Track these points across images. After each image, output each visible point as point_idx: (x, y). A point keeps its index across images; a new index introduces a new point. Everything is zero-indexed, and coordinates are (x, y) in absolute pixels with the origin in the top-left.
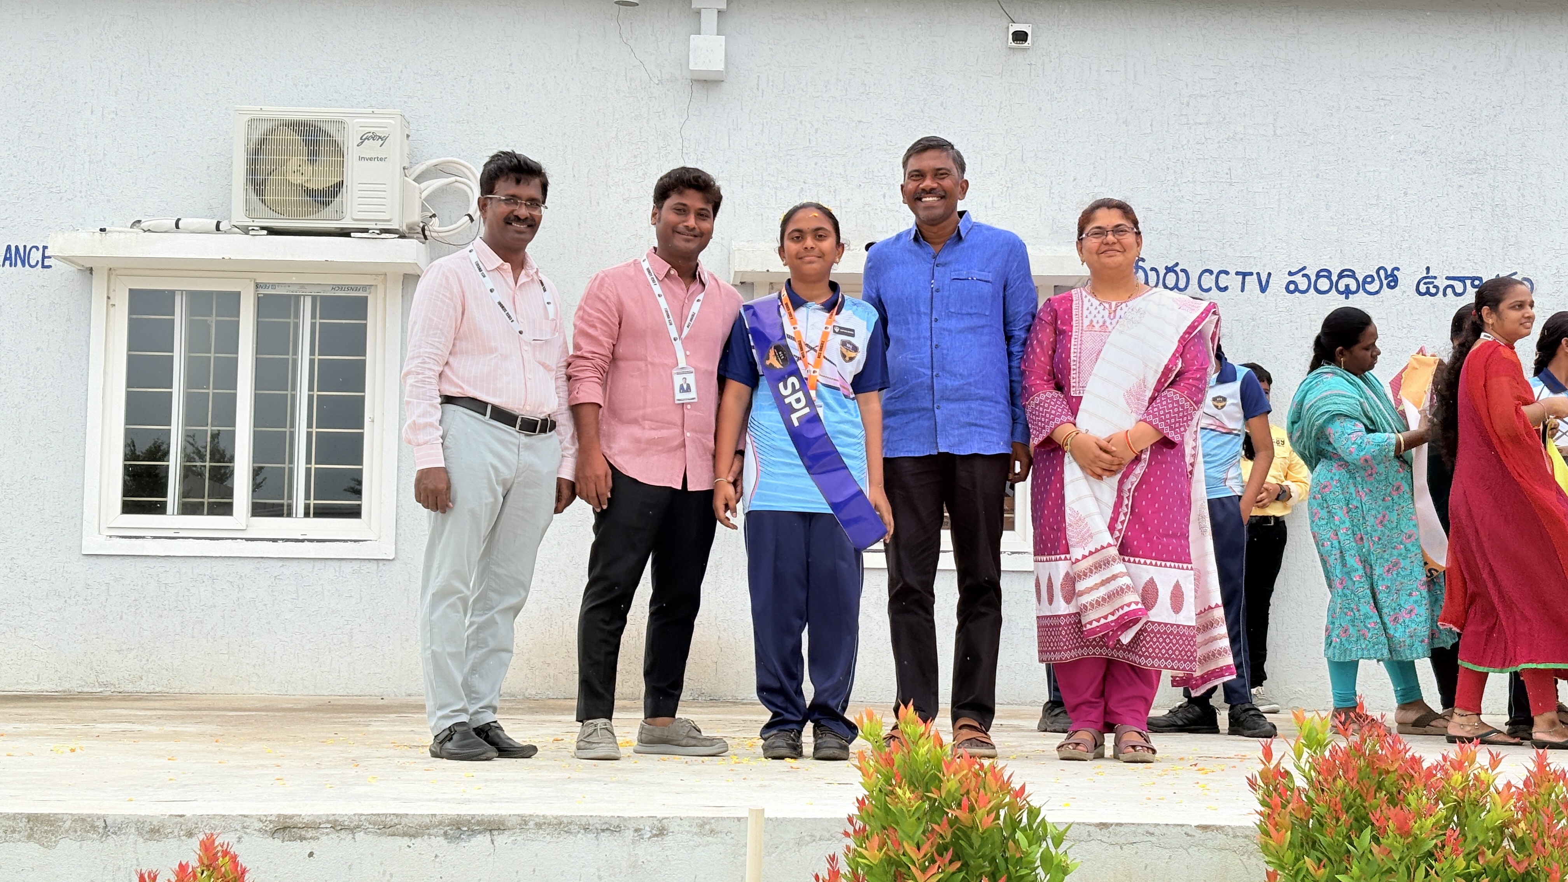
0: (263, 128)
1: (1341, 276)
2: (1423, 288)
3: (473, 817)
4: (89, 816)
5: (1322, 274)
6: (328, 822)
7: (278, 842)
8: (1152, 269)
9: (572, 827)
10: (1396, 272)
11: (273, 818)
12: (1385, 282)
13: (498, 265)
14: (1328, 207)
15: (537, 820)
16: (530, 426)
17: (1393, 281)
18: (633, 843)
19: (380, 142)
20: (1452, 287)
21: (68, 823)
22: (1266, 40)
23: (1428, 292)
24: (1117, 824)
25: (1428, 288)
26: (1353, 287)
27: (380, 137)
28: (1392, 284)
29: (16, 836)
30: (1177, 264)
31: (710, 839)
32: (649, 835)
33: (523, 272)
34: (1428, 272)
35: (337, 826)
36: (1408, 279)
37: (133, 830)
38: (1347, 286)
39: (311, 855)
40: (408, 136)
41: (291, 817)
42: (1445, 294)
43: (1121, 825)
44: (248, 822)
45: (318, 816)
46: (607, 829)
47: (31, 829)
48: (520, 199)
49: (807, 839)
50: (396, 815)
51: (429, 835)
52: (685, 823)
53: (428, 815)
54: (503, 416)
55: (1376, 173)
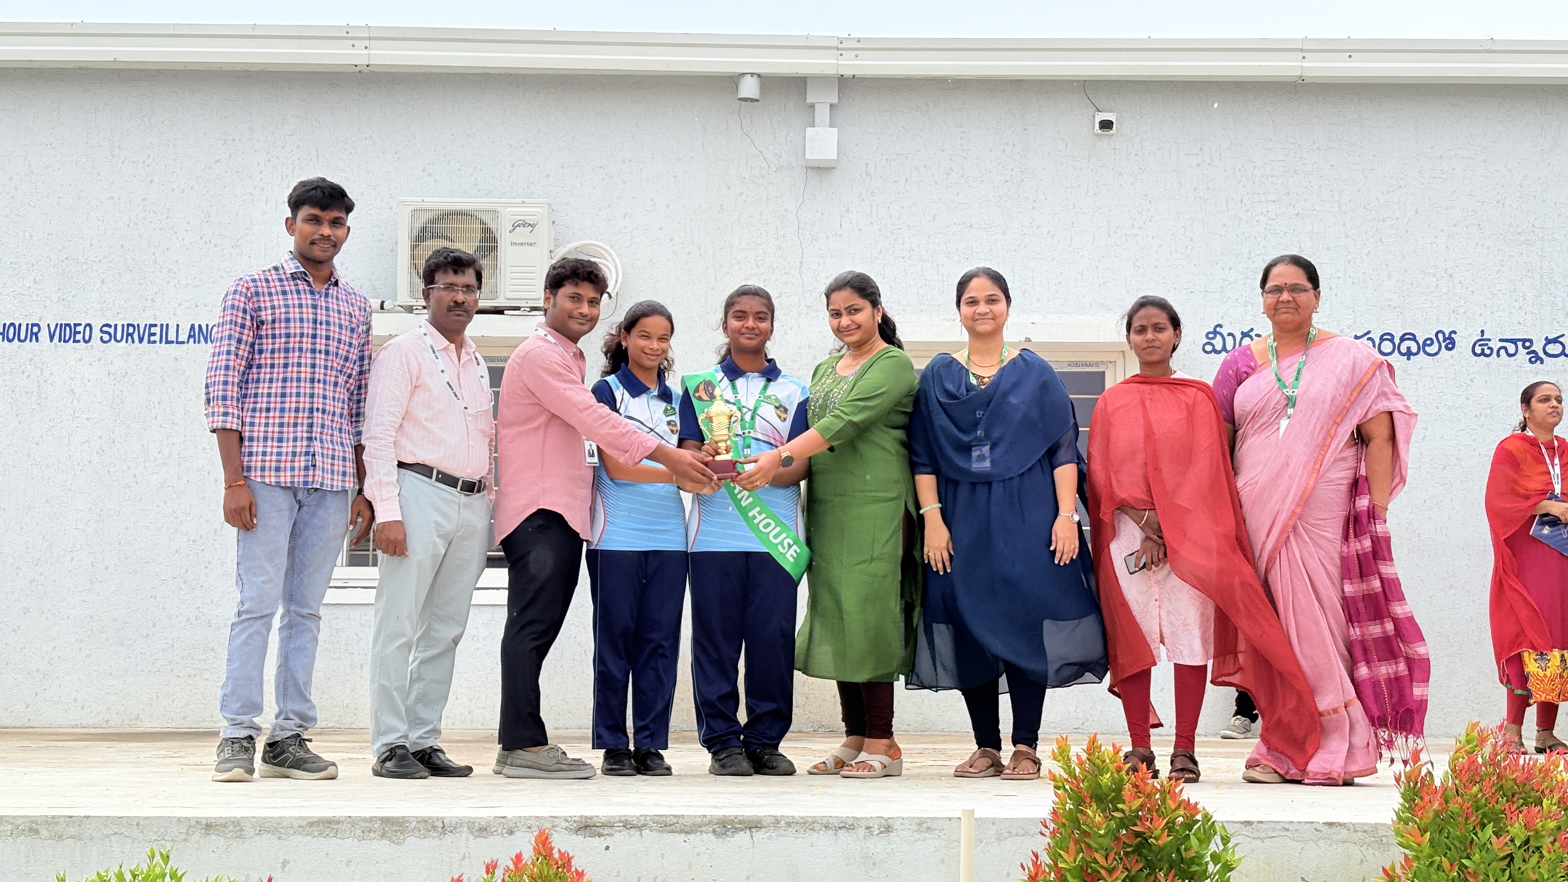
0: (425, 217)
1: (1402, 339)
2: (1478, 350)
3: (736, 817)
4: (430, 818)
5: (1385, 337)
6: (621, 821)
7: (580, 838)
8: (1230, 334)
9: (815, 825)
10: (1453, 335)
11: (577, 819)
12: (1443, 345)
13: (445, 346)
14: (1389, 276)
15: (787, 820)
16: (470, 488)
17: (1450, 343)
18: (865, 838)
19: (530, 228)
20: (1505, 348)
21: (414, 824)
22: (1330, 124)
23: (1483, 354)
24: (1259, 822)
25: (1483, 350)
26: (1414, 349)
27: (530, 225)
28: (1450, 346)
29: (372, 835)
30: (1252, 330)
31: (927, 835)
32: (877, 832)
33: (463, 350)
34: (1482, 335)
35: (628, 825)
36: (1464, 342)
37: (465, 829)
38: (1409, 348)
39: (607, 848)
40: (554, 222)
41: (591, 818)
42: (1498, 355)
43: (1262, 822)
44: (557, 822)
45: (613, 817)
46: (844, 827)
47: (384, 829)
48: (457, 286)
49: (1006, 835)
50: (675, 816)
51: (701, 832)
52: (907, 822)
53: (699, 816)
54: (449, 480)
55: (1434, 245)
